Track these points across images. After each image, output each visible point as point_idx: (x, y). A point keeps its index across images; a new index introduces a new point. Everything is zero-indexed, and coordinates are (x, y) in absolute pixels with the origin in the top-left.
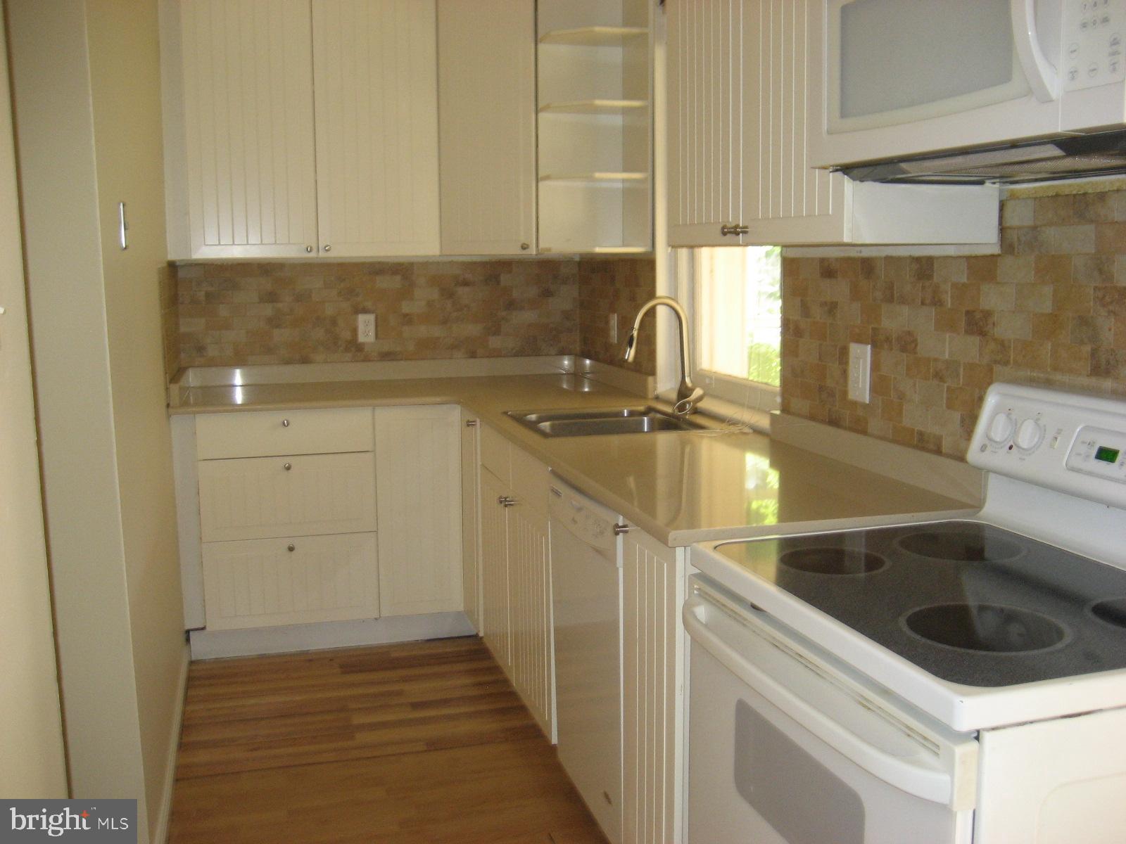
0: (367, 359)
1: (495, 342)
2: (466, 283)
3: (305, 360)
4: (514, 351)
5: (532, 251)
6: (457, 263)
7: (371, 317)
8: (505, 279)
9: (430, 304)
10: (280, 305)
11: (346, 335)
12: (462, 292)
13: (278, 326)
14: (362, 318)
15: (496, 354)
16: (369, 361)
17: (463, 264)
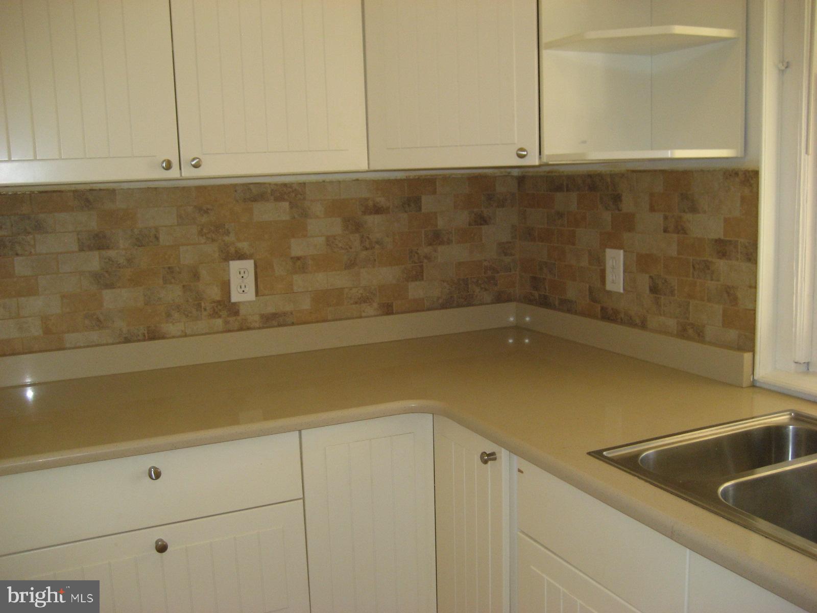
0: (244, 327)
1: (416, 290)
2: (377, 210)
3: (153, 335)
4: (440, 301)
5: (533, 160)
6: (366, 181)
7: (249, 264)
8: (428, 203)
9: (330, 241)
10: (111, 253)
11: (214, 293)
12: (373, 221)
13: (110, 286)
14: (235, 266)
15: (418, 307)
16: (249, 329)
17: (376, 182)
